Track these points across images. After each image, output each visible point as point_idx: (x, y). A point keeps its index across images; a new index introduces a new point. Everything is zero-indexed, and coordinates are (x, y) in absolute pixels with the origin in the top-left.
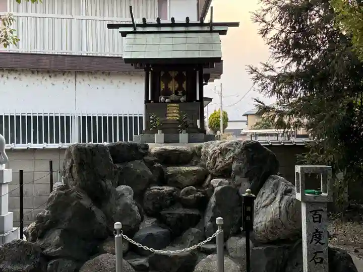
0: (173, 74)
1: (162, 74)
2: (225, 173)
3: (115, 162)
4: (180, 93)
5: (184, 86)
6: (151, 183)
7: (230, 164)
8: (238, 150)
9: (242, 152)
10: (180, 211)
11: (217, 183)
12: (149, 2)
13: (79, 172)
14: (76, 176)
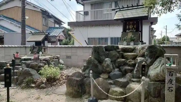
0: (131, 23)
1: (128, 23)
2: (143, 56)
3: (106, 51)
4: (133, 29)
5: (135, 27)
6: (118, 58)
7: (144, 53)
8: (146, 48)
9: (147, 49)
10: (127, 68)
11: (139, 59)
12: (131, 1)
13: (94, 53)
14: (94, 54)
